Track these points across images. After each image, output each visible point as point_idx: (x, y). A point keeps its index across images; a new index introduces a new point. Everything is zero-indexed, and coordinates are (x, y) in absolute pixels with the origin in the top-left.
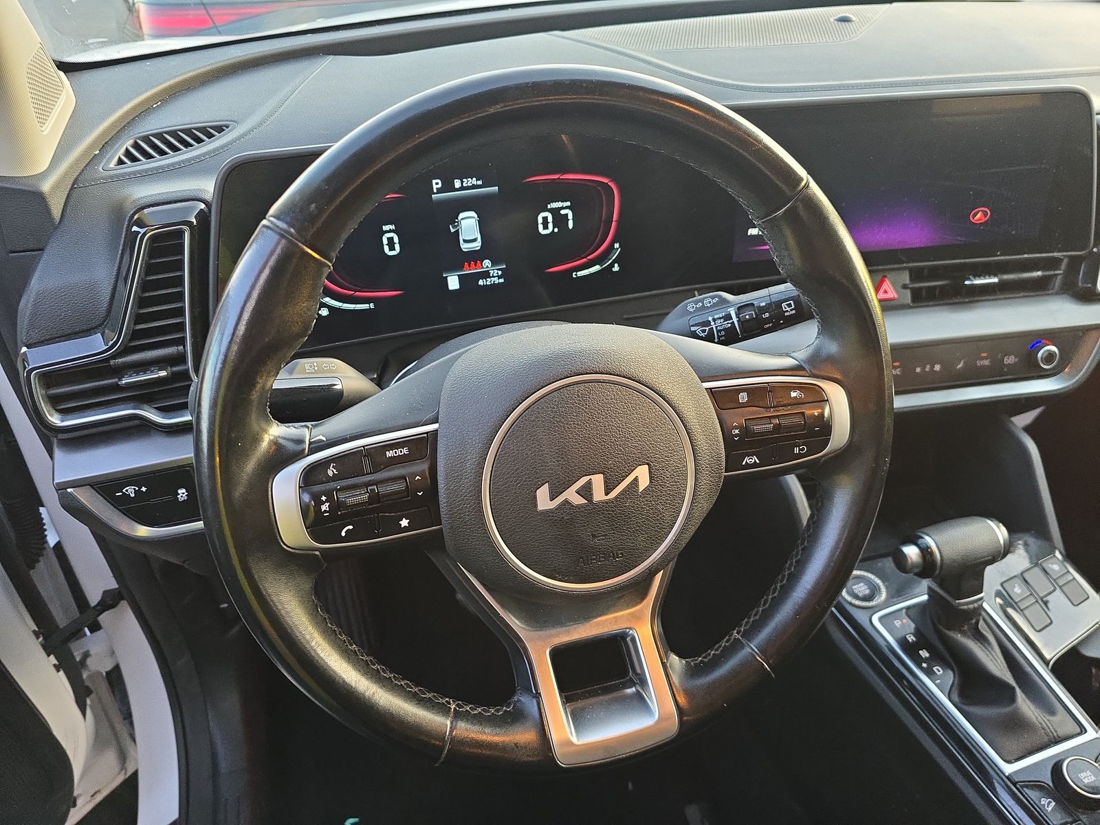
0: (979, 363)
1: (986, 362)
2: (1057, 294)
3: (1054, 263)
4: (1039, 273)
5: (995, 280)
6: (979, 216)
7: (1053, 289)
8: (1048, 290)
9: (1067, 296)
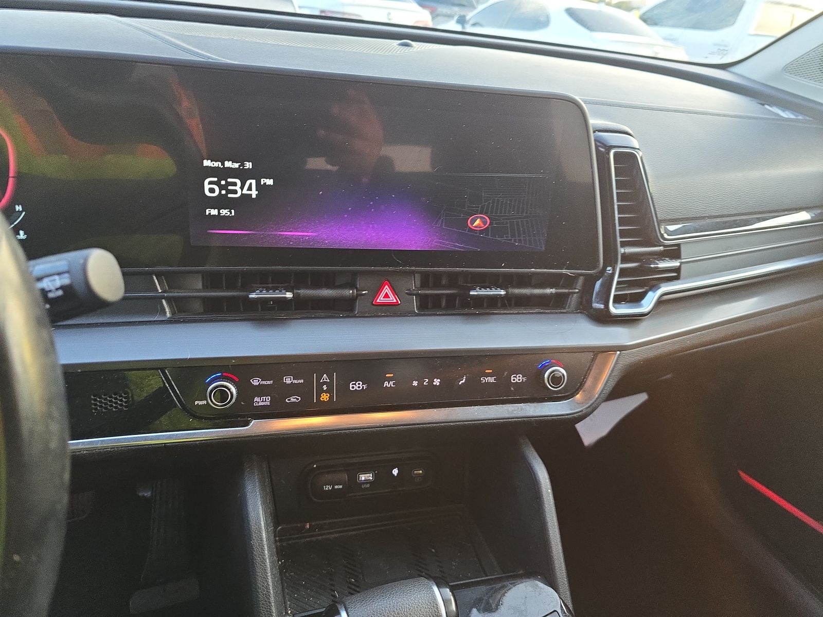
0: (484, 380)
1: (491, 380)
2: (572, 312)
3: (570, 281)
4: (553, 291)
5: (503, 292)
6: (478, 222)
7: (569, 308)
8: (565, 309)
9: (583, 316)
